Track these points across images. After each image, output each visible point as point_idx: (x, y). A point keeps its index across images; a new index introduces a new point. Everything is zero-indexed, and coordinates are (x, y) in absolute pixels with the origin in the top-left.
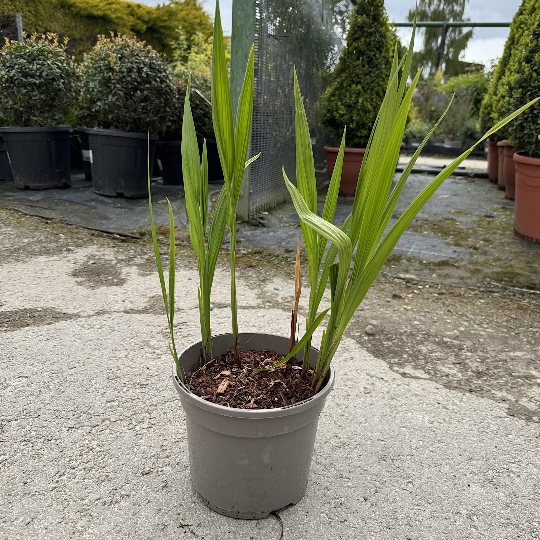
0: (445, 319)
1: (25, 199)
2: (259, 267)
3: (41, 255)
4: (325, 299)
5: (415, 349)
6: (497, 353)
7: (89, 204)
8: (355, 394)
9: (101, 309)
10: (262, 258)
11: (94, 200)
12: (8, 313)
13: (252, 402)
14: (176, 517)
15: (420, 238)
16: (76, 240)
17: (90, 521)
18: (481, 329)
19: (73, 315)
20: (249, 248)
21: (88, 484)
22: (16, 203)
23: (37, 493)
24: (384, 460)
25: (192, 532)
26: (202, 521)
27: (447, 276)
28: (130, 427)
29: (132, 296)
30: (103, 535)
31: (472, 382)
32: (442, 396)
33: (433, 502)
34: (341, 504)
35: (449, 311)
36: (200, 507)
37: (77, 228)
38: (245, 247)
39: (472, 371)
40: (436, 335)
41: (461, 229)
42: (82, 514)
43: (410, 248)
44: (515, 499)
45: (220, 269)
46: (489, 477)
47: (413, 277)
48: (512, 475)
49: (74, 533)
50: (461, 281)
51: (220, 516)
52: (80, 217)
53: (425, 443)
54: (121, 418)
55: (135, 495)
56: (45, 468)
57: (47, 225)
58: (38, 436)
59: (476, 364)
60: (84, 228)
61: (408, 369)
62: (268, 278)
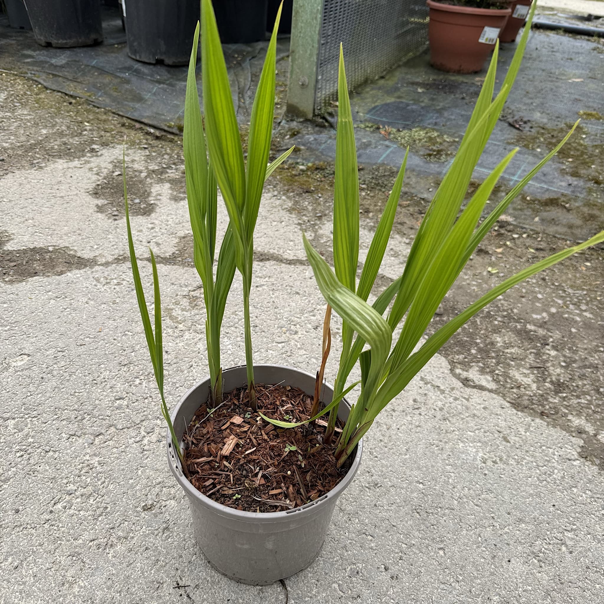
0: (535, 292)
1: (47, 62)
2: (317, 193)
3: (60, 157)
4: (392, 253)
5: (488, 341)
6: (589, 353)
7: (122, 75)
8: (401, 409)
9: (121, 253)
10: (325, 177)
11: (129, 69)
12: (15, 252)
13: (260, 475)
14: (173, 573)
15: (530, 158)
16: (103, 133)
17: (81, 569)
18: (577, 312)
19: (88, 260)
20: (309, 161)
21: (83, 518)
22: (35, 68)
23: (29, 526)
24: (418, 513)
25: (188, 596)
26: (201, 581)
27: (553, 221)
28: (138, 439)
29: (159, 234)
30: (94, 590)
31: (547, 399)
32: (505, 421)
33: (463, 580)
34: (358, 573)
35: (544, 279)
36: (200, 562)
37: (105, 114)
38: (305, 159)
39: (552, 382)
40: (520, 319)
41: (586, 147)
42: (74, 558)
43: (514, 175)
44: (559, 586)
45: (270, 195)
46: (536, 549)
47: (510, 219)
48: (564, 548)
49: (63, 584)
50: (569, 231)
51: (220, 576)
52: (110, 96)
53: (471, 491)
54: (129, 426)
55: (133, 538)
56: (40, 492)
57: (70, 106)
58: (36, 444)
59: (558, 371)
60: (114, 113)
61: (473, 374)
62: (327, 212)
